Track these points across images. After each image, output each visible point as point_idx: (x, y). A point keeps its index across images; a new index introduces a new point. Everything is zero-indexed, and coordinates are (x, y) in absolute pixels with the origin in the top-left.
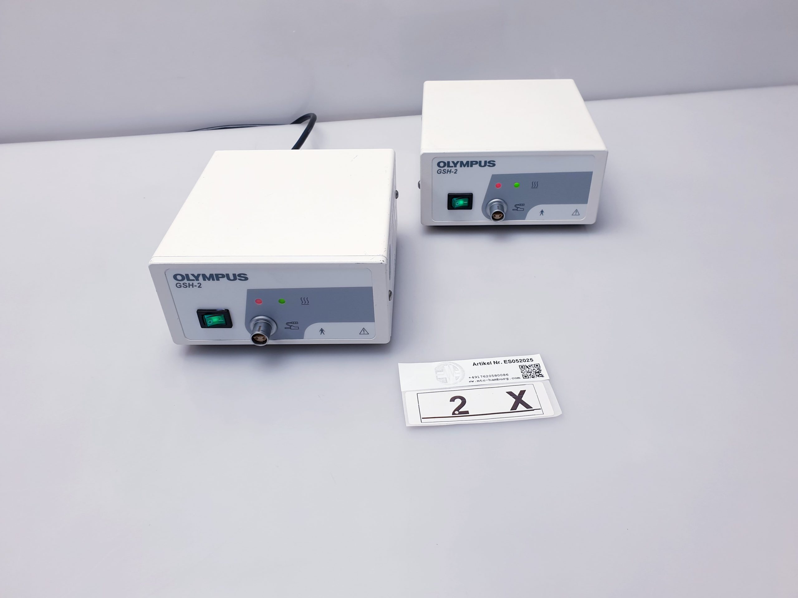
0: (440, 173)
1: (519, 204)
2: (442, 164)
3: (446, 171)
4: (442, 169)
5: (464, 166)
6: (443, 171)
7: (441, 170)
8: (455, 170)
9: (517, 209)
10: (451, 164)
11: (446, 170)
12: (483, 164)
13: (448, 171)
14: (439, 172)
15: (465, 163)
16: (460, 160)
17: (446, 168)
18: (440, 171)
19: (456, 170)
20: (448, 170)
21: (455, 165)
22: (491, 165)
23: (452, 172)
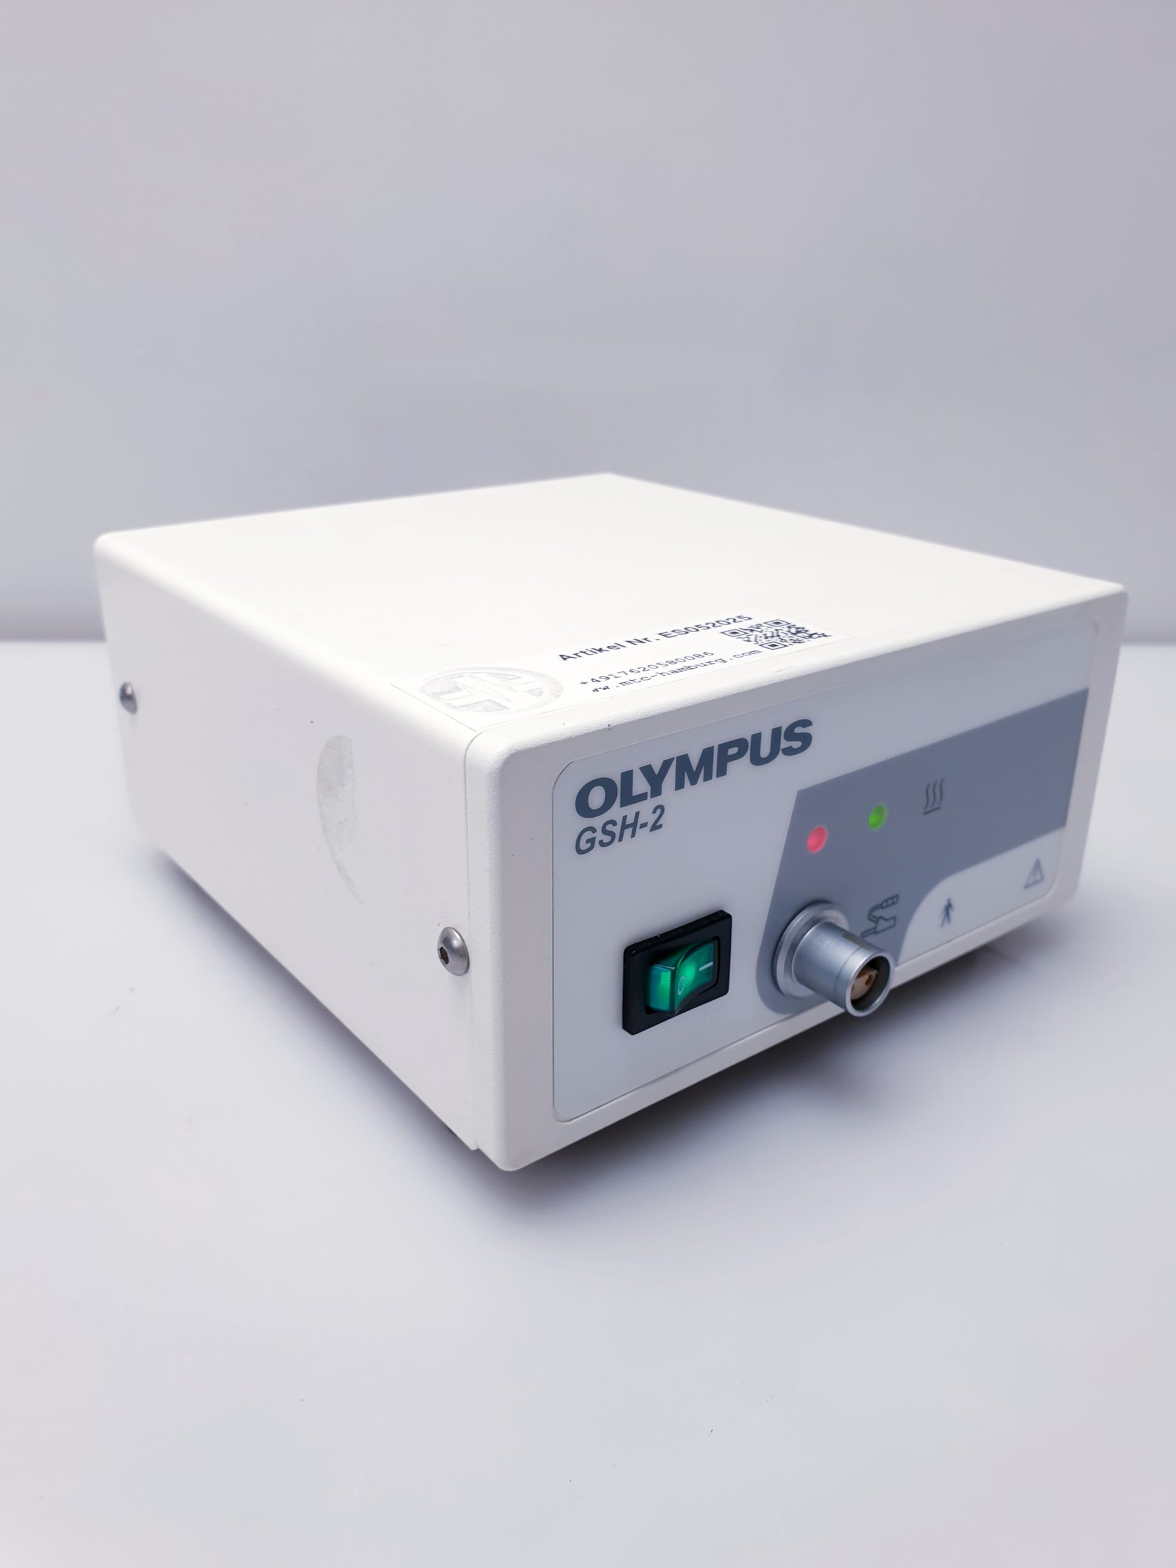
0: (589, 845)
1: (879, 902)
2: (597, 798)
3: (617, 830)
4: (598, 822)
5: (694, 782)
6: (605, 831)
7: (593, 830)
8: (654, 812)
9: (875, 928)
10: (640, 785)
11: (614, 823)
12: (765, 750)
13: (624, 826)
14: (584, 846)
15: (694, 761)
16: (675, 752)
17: (617, 812)
18: (588, 835)
19: (659, 811)
20: (625, 818)
21: (655, 779)
22: (797, 744)
23: (644, 825)
